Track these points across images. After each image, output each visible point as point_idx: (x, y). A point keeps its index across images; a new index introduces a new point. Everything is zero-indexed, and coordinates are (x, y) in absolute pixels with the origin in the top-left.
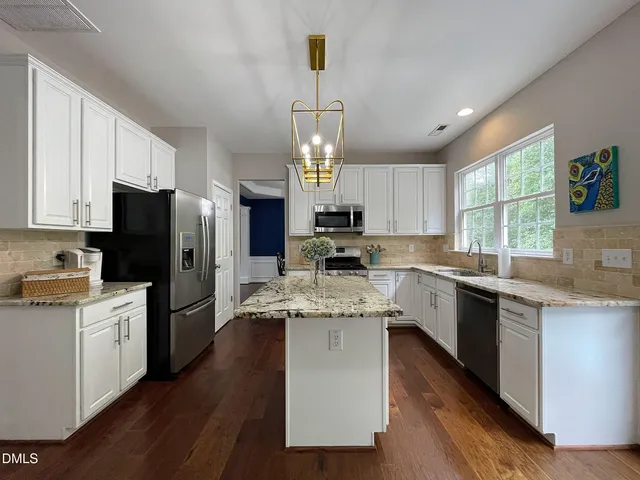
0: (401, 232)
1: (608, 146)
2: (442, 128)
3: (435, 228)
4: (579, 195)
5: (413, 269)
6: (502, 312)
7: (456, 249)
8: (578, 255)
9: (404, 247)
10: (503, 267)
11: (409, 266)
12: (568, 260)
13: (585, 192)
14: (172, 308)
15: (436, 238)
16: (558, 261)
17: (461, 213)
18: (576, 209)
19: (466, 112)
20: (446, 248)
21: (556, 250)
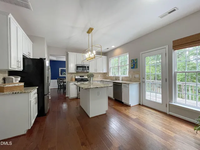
0: (98, 72)
1: (136, 58)
2: (108, 49)
3: (105, 71)
4: (132, 66)
5: (101, 81)
6: (122, 86)
7: (110, 76)
8: (132, 76)
9: (98, 76)
10: (121, 79)
11: (101, 80)
12: (131, 77)
13: (133, 65)
14: (45, 94)
15: (104, 73)
16: (129, 77)
17: (110, 68)
18: (132, 68)
19: (113, 47)
20: (107, 75)
21: (129, 75)
